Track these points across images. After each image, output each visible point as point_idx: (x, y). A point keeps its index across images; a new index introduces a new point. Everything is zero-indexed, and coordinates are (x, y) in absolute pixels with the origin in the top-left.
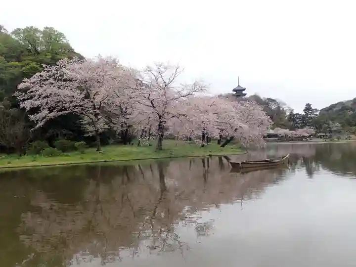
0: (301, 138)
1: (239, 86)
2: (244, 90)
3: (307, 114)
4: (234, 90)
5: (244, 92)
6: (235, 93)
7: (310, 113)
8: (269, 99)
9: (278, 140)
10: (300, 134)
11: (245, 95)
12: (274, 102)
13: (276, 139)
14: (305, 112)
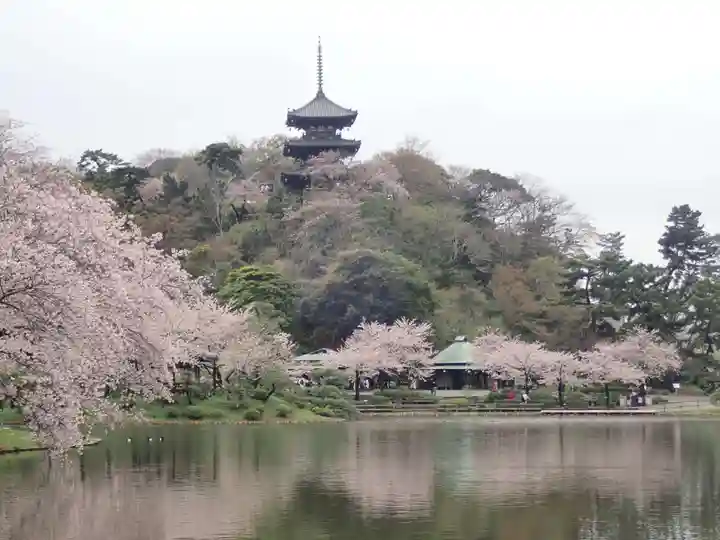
0: (608, 393)
1: (320, 96)
2: (348, 120)
3: (677, 264)
4: (294, 120)
5: (346, 134)
6: (297, 133)
7: (694, 257)
8: (481, 176)
9: (490, 400)
10: (598, 369)
11: (352, 148)
12: (513, 193)
13: (483, 394)
14: (667, 253)
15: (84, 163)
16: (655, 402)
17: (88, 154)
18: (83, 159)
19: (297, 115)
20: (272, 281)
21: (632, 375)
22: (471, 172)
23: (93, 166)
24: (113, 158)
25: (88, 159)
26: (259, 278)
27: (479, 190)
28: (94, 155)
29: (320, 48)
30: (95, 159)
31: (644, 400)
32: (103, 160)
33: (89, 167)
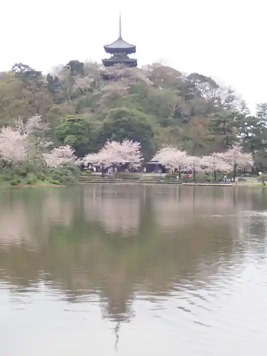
0: (218, 175)
1: (120, 39)
2: (132, 50)
4: (108, 50)
5: (131, 56)
15: (14, 69)
16: (240, 180)
17: (16, 65)
18: (14, 67)
19: (108, 47)
20: (80, 122)
21: (226, 167)
22: (189, 74)
23: (18, 70)
24: (27, 67)
25: (17, 67)
26: (74, 121)
27: (194, 82)
28: (19, 66)
29: (120, 16)
30: (19, 67)
31: (234, 179)
32: (23, 68)
33: (17, 71)
